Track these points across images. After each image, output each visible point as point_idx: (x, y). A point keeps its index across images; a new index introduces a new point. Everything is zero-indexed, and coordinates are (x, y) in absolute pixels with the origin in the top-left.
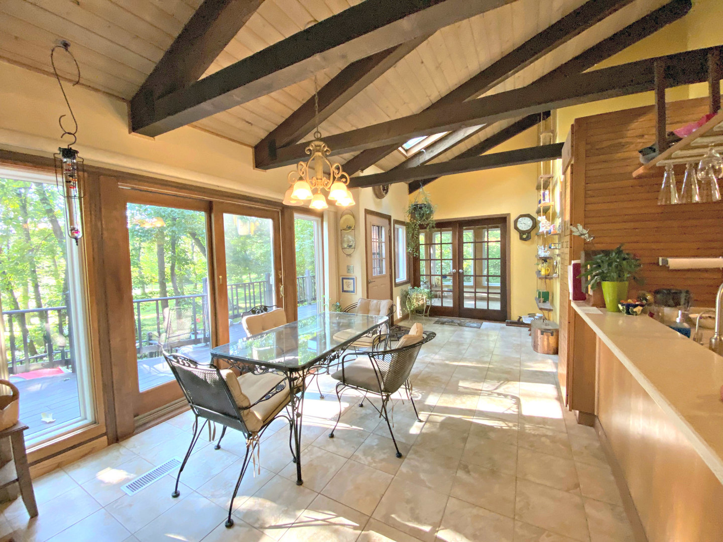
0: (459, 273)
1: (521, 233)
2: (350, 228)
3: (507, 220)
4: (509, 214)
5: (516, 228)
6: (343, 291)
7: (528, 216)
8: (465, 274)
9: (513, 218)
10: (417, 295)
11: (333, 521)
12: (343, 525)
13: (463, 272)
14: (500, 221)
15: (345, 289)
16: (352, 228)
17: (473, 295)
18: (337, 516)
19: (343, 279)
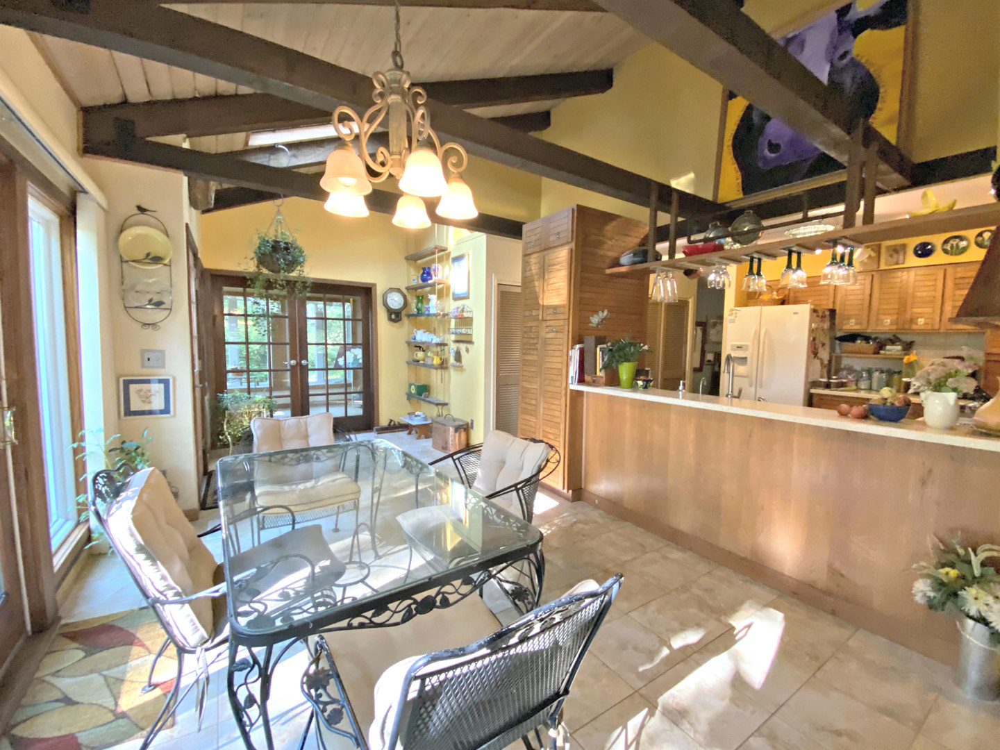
0: (301, 365)
1: (390, 312)
2: (157, 260)
3: (373, 292)
4: (375, 285)
5: (385, 304)
6: (129, 412)
7: (399, 290)
8: (310, 367)
9: (379, 291)
10: (249, 407)
11: (631, 737)
12: (642, 726)
13: (307, 365)
14: (364, 293)
15: (135, 405)
16: (166, 262)
17: (324, 398)
18: (625, 727)
19: (127, 384)
